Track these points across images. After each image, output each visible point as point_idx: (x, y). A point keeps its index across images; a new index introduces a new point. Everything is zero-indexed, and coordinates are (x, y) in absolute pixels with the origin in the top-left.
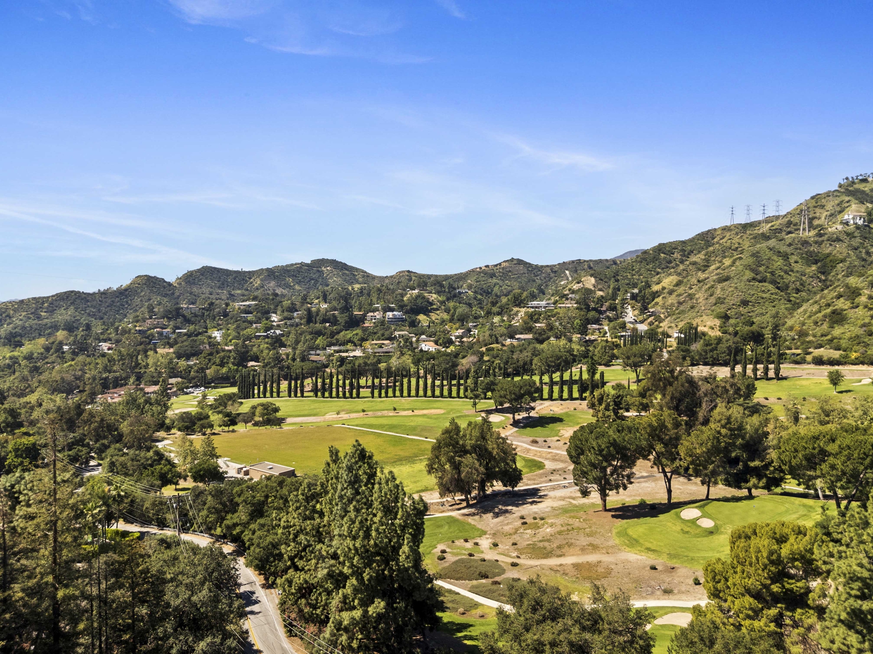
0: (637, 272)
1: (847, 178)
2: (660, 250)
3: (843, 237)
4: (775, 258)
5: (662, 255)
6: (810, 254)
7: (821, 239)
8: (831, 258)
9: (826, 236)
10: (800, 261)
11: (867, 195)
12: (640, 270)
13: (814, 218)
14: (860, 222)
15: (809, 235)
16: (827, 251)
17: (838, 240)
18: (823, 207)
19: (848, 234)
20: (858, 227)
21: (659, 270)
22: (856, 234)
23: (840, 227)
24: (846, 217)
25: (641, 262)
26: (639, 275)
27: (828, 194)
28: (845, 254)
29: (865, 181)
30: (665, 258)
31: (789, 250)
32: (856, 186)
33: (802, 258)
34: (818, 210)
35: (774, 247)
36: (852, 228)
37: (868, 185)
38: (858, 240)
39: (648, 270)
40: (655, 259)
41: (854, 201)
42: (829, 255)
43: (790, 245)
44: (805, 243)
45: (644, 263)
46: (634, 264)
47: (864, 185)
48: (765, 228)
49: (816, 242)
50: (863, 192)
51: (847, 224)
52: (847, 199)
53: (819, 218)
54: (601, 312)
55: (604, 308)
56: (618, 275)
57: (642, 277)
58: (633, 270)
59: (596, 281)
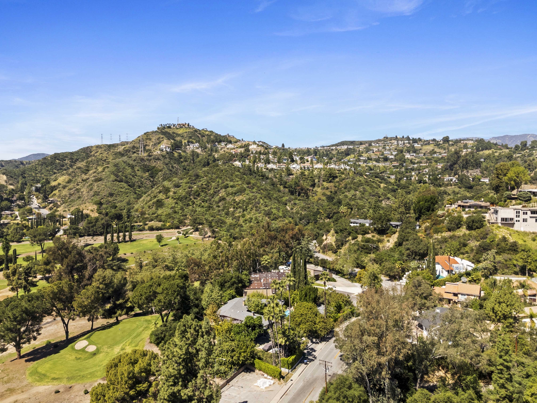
0: (40, 172)
1: (161, 125)
2: (55, 158)
3: (161, 158)
4: (127, 167)
5: (57, 161)
6: (145, 166)
7: (150, 158)
8: (155, 169)
9: (153, 157)
10: (140, 170)
11: (171, 135)
12: (41, 170)
13: (146, 145)
14: (168, 150)
15: (144, 155)
16: (154, 165)
17: (158, 159)
18: (150, 139)
19: (163, 156)
20: (167, 153)
21: (56, 171)
22: (167, 156)
23: (159, 152)
24: (162, 146)
25: (42, 165)
26: (41, 174)
27: (153, 132)
28: (162, 167)
29: (169, 127)
30: (59, 163)
31: (134, 163)
32: (166, 130)
33: (141, 168)
34: (148, 141)
35: (126, 162)
36: (164, 153)
37: (171, 130)
38: (168, 160)
39: (48, 171)
40: (52, 163)
41: (165, 138)
42: (154, 167)
43: (135, 160)
44: (142, 160)
45: (44, 166)
46: (37, 166)
47: (169, 129)
48: (121, 149)
49: (148, 160)
50: (169, 133)
51: (162, 150)
52: (162, 136)
53: (149, 146)
54: (12, 202)
55: (15, 199)
56: (25, 173)
57: (43, 175)
58: (36, 170)
59: (7, 178)
